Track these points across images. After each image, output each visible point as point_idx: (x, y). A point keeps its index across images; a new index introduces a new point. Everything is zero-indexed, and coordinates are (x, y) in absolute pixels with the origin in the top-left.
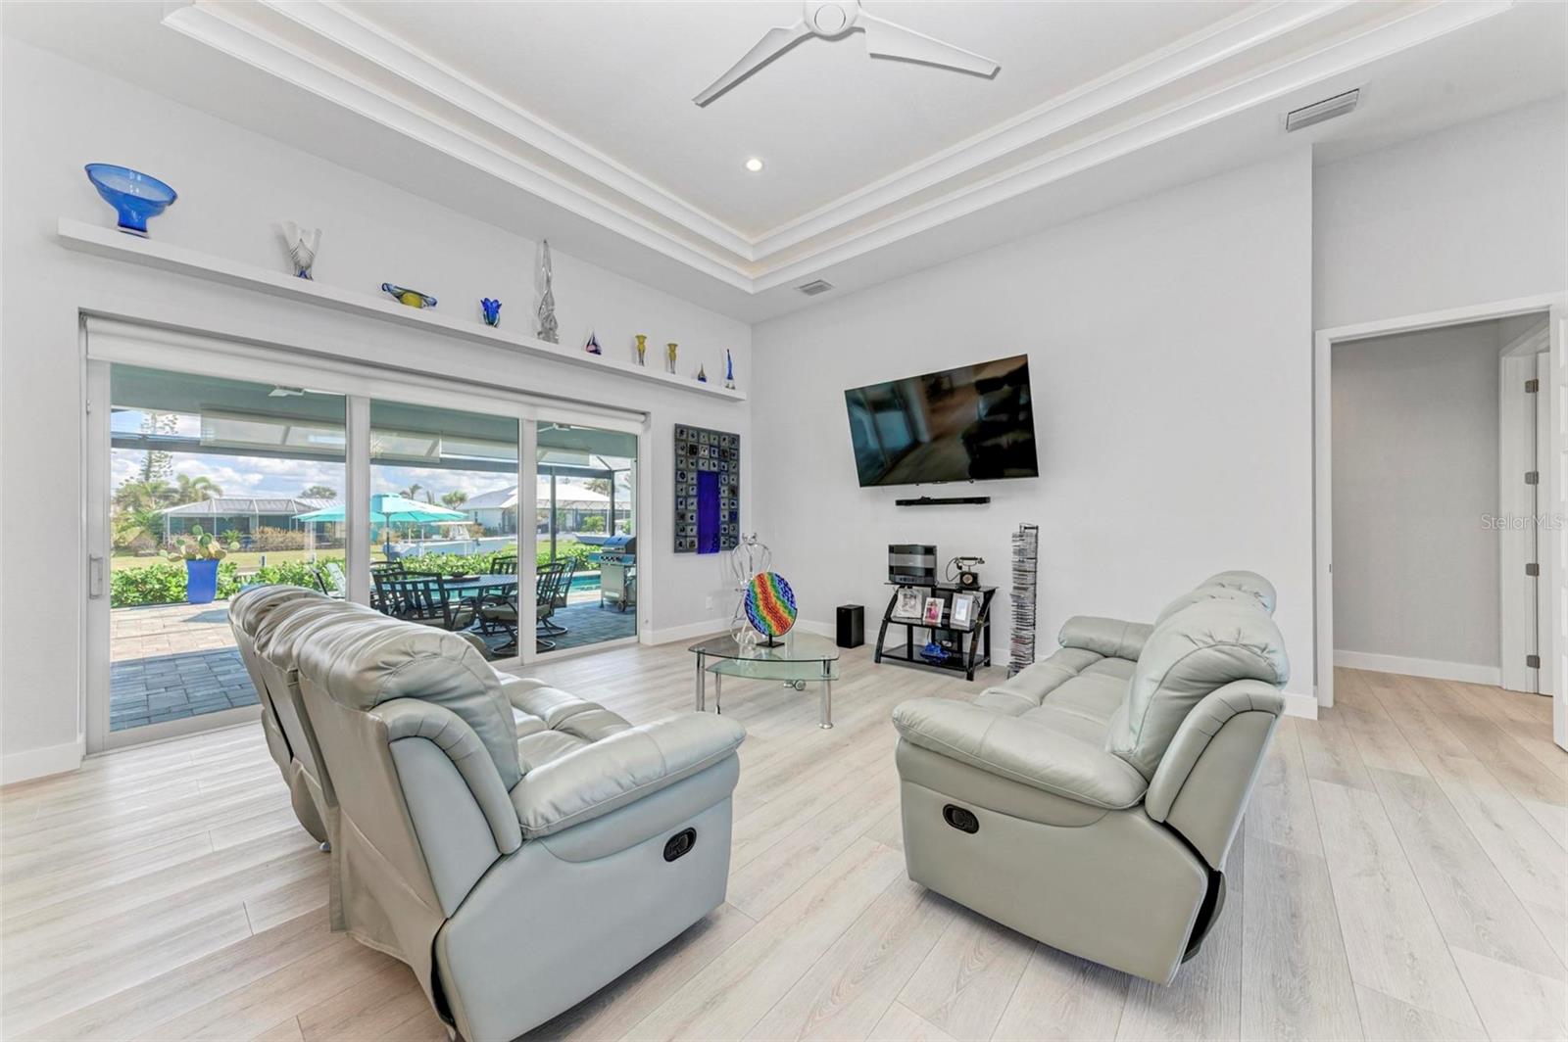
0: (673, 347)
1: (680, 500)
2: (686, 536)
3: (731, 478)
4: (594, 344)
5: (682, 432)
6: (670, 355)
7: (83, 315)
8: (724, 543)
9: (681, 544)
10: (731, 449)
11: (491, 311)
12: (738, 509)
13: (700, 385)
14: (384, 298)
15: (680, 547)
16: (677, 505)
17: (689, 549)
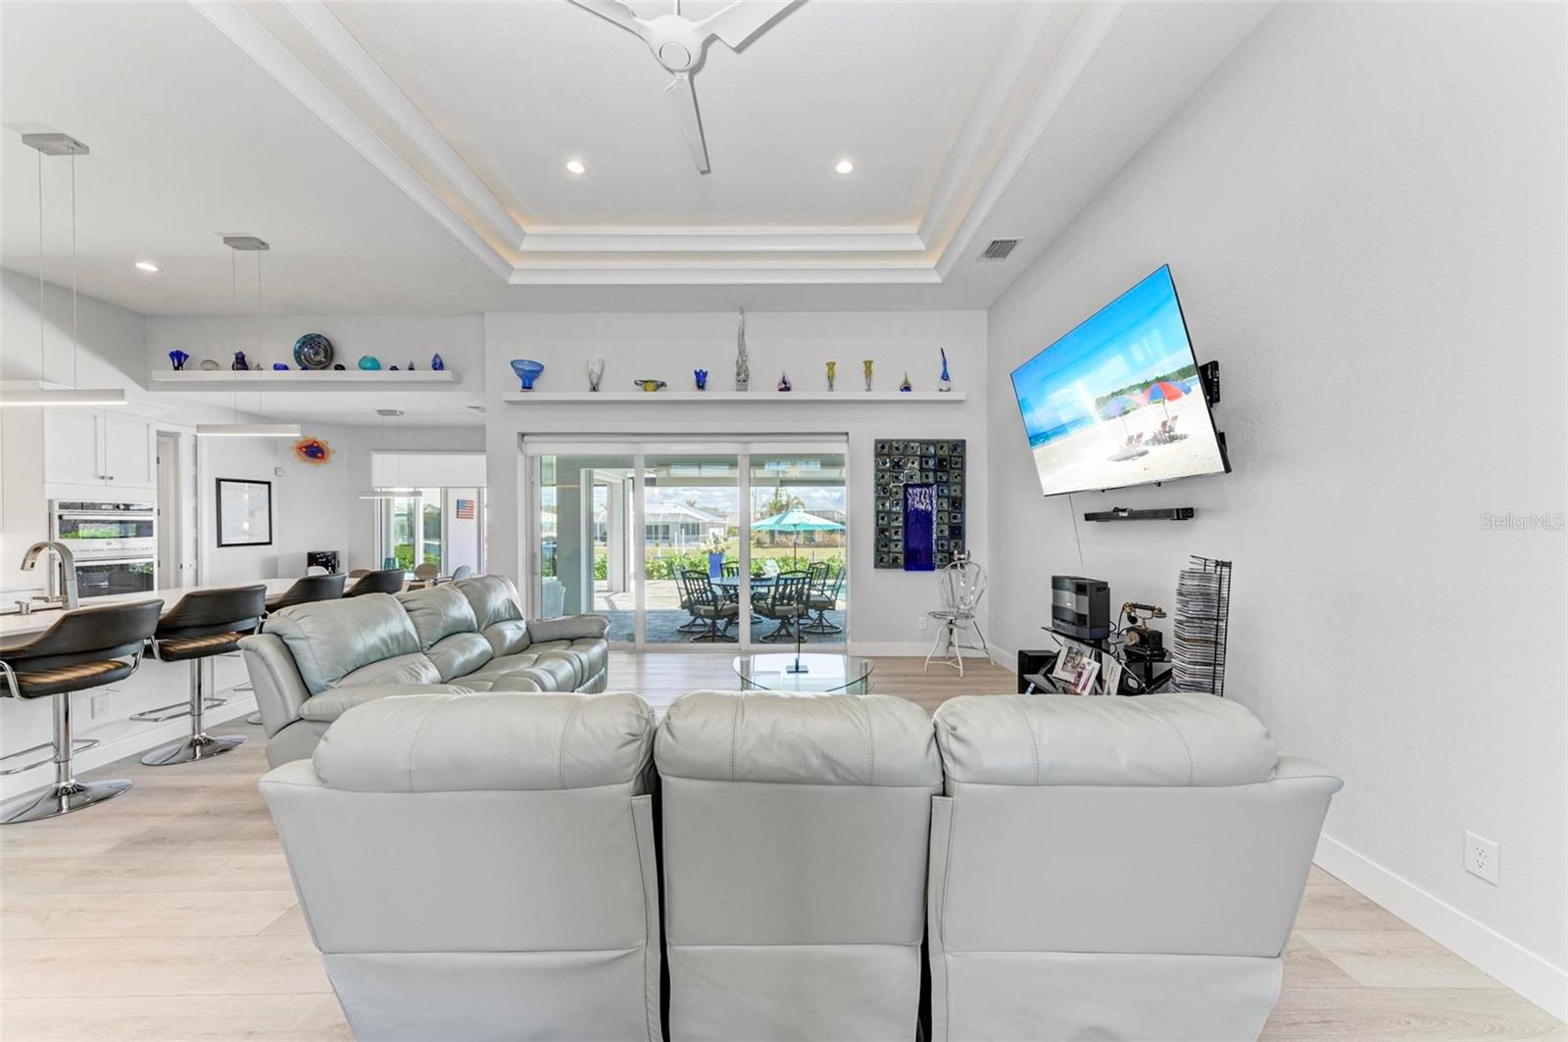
0: (868, 364)
1: (881, 515)
2: (889, 552)
3: (953, 488)
4: (785, 382)
5: (883, 447)
6: (866, 372)
7: (523, 435)
8: (941, 560)
9: (882, 560)
10: (951, 457)
11: (701, 379)
12: (963, 522)
13: (906, 395)
14: (638, 390)
15: (880, 562)
16: (878, 520)
17: (894, 564)
